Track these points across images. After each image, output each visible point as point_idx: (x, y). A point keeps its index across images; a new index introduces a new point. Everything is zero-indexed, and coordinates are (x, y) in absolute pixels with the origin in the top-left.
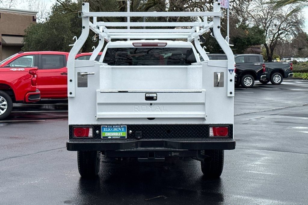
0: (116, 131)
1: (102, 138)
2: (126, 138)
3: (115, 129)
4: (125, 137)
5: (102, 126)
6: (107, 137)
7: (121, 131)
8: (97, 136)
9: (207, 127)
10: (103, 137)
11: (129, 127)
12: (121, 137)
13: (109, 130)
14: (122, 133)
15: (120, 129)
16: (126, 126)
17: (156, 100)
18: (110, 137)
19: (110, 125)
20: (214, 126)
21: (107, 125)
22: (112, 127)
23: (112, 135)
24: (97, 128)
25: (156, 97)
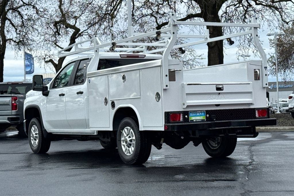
0: (198, 116)
1: (190, 121)
2: (205, 120)
3: (198, 114)
4: (204, 120)
5: (189, 112)
6: (193, 120)
7: (201, 115)
8: (186, 120)
9: (254, 110)
10: (191, 121)
11: (207, 112)
12: (202, 120)
13: (194, 114)
14: (202, 117)
15: (201, 114)
16: (205, 111)
17: (223, 90)
18: (195, 121)
19: (194, 111)
20: (258, 109)
21: (193, 111)
22: (196, 112)
23: (196, 119)
24: (186, 113)
25: (223, 88)
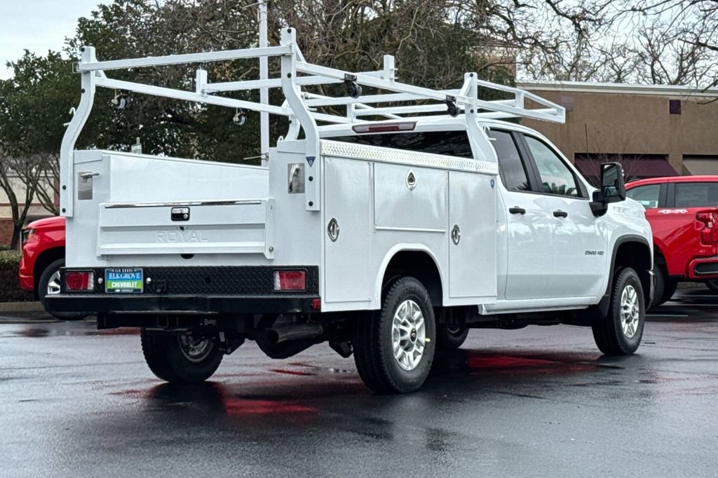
0: (127, 280)
1: (106, 291)
2: (142, 291)
3: (127, 276)
4: (139, 290)
5: (106, 270)
6: (114, 290)
7: (133, 279)
8: (100, 288)
9: (272, 270)
10: (109, 290)
11: (147, 272)
12: (135, 290)
13: (118, 276)
14: (136, 283)
15: (133, 275)
16: (142, 270)
17: (188, 219)
18: (118, 291)
19: (118, 268)
20: (282, 270)
21: (114, 268)
22: (121, 270)
23: (122, 286)
24: (99, 272)
25: (188, 214)
